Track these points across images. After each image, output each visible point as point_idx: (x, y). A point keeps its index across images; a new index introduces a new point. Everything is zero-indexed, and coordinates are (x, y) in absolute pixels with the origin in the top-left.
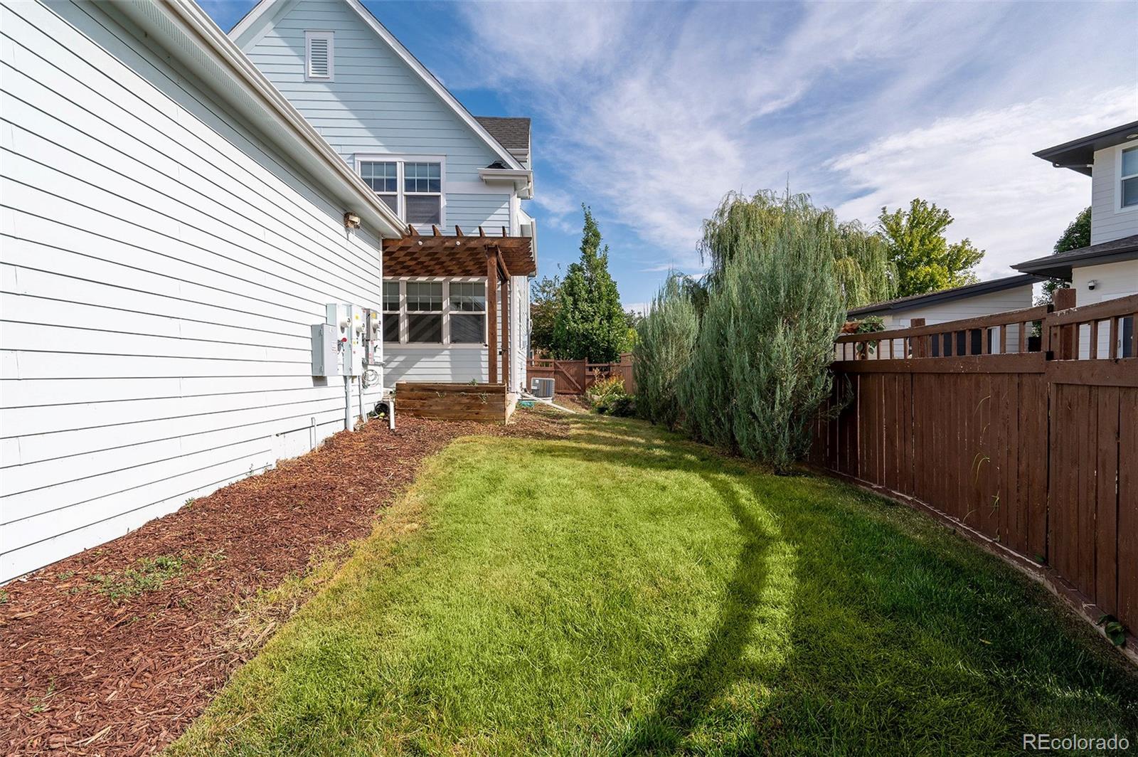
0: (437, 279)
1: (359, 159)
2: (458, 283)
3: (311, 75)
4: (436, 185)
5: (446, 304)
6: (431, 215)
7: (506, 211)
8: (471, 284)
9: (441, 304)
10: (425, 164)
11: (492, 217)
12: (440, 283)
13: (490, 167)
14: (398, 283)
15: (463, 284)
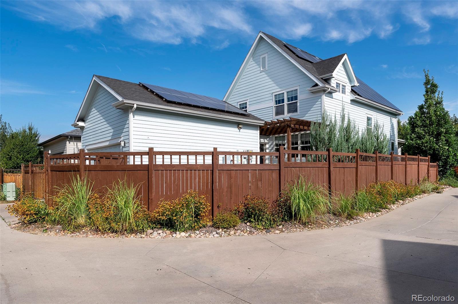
0: (297, 133)
1: (274, 94)
2: (303, 134)
3: (262, 70)
4: (296, 98)
5: (299, 142)
6: (295, 109)
7: (320, 103)
8: (307, 133)
9: (298, 142)
10: (292, 91)
11: (315, 106)
12: (297, 135)
13: (312, 87)
14: (285, 136)
15: (305, 134)
